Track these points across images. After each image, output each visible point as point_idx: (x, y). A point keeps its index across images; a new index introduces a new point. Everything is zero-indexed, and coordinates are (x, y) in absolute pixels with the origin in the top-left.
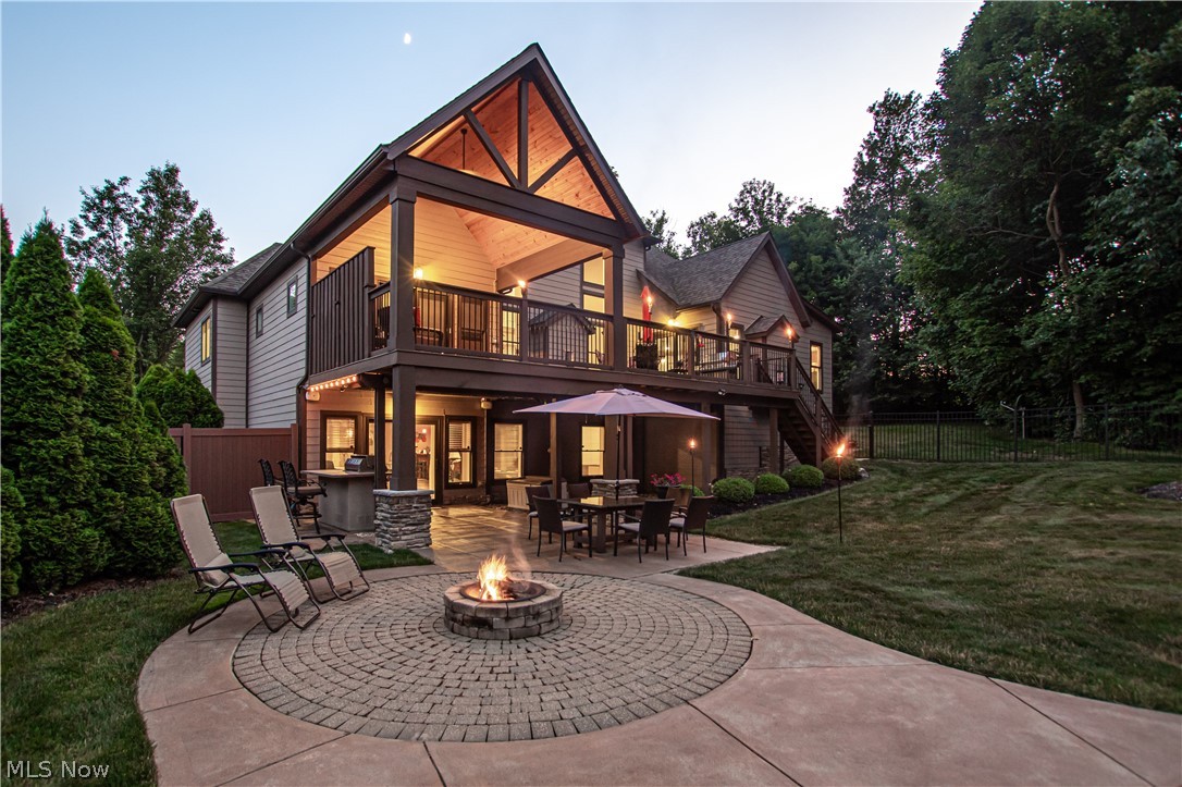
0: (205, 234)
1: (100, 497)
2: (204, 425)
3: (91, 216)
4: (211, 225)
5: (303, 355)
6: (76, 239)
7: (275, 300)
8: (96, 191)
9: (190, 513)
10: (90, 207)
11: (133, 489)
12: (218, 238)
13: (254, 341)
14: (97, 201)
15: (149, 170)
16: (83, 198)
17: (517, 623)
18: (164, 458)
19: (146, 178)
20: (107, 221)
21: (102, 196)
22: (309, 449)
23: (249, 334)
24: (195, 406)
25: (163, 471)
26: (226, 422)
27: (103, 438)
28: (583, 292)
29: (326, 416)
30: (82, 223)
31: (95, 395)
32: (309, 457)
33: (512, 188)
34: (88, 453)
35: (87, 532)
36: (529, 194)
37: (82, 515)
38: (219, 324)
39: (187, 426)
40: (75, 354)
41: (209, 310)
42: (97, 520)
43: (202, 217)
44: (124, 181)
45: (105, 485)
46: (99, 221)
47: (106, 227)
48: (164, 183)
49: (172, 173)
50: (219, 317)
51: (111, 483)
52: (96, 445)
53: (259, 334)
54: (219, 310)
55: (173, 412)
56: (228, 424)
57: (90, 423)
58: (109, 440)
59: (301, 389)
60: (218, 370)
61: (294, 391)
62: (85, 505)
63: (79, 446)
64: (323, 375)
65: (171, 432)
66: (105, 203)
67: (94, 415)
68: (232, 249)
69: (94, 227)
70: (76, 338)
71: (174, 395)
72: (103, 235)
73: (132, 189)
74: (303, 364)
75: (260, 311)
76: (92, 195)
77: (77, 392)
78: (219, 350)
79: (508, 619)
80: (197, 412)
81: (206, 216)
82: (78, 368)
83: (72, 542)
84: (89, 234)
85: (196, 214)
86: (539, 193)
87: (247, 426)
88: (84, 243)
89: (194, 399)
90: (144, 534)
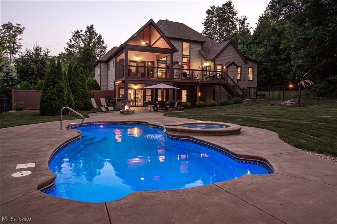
0: (100, 40)
1: (83, 99)
2: (97, 90)
3: (74, 38)
4: (101, 39)
5: (115, 76)
6: (71, 44)
7: (111, 64)
8: (75, 32)
9: (93, 100)
10: (74, 36)
11: (87, 98)
12: (103, 42)
13: (108, 72)
14: (75, 34)
15: (87, 26)
16: (72, 34)
17: (126, 113)
18: (90, 94)
19: (86, 28)
20: (78, 39)
21: (76, 33)
22: (116, 94)
23: (107, 69)
24: (96, 86)
25: (90, 96)
26: (101, 89)
27: (83, 91)
28: (182, 57)
29: (120, 88)
30: (72, 40)
31: (82, 86)
32: (116, 96)
33: (148, 46)
34: (81, 93)
35: (81, 103)
36: (151, 47)
37: (81, 101)
38: (101, 68)
39: (94, 90)
40: (80, 81)
41: (99, 65)
42: (83, 102)
43: (99, 36)
44: (81, 31)
45: (83, 98)
46: (76, 39)
47: (77, 41)
48: (90, 29)
49: (92, 26)
50: (101, 66)
51: (84, 97)
52: (82, 92)
53: (109, 70)
54: (101, 65)
55: (92, 87)
56: (102, 90)
57: (82, 90)
58: (84, 92)
59: (115, 83)
60: (101, 78)
61: (113, 83)
62: (81, 100)
63: (80, 92)
64: (118, 80)
65: (91, 91)
66: (77, 35)
67: (82, 89)
68: (106, 44)
69: (74, 41)
70: (80, 79)
71: (92, 84)
72: (77, 43)
73: (83, 33)
74: (115, 78)
75: (109, 65)
76: (74, 33)
77: (80, 86)
78: (101, 73)
79: (125, 112)
80: (96, 87)
81: (100, 36)
82: (80, 82)
83: (80, 104)
84: (73, 42)
85: (98, 35)
86: (153, 46)
87: (107, 90)
88: (72, 45)
89: (96, 85)
90: (88, 104)
